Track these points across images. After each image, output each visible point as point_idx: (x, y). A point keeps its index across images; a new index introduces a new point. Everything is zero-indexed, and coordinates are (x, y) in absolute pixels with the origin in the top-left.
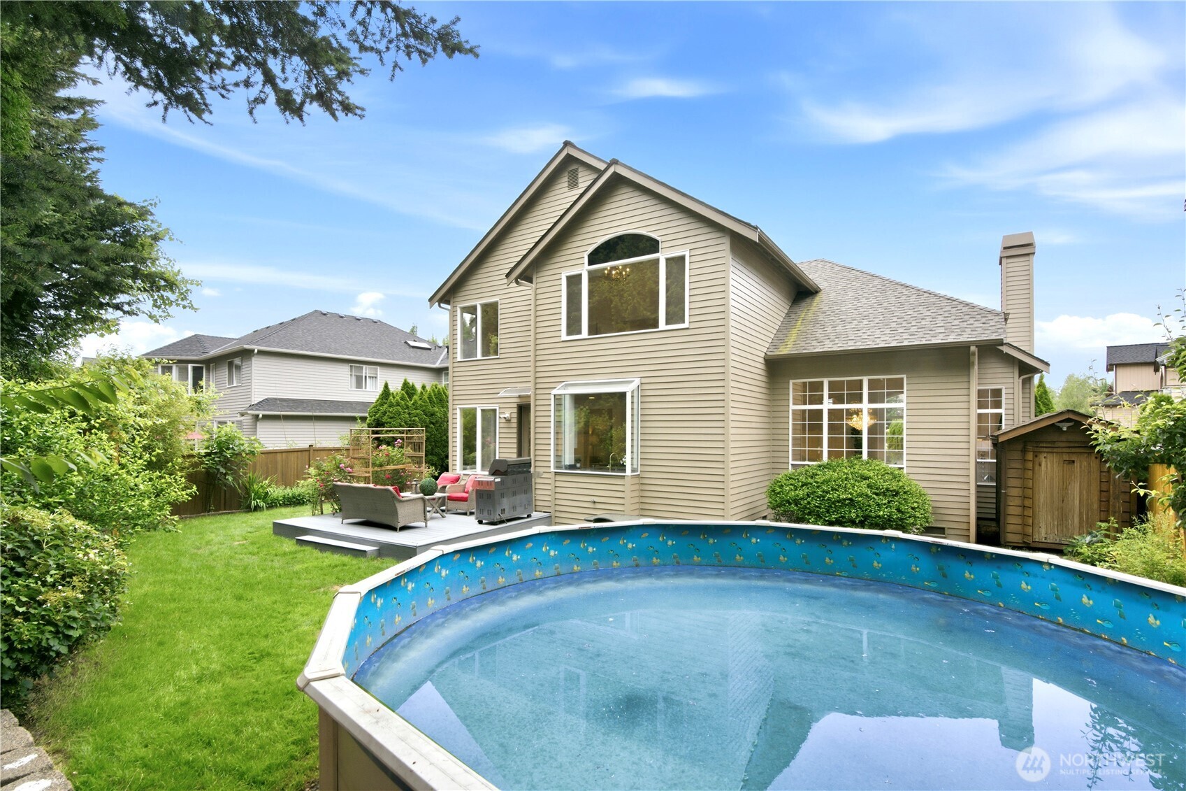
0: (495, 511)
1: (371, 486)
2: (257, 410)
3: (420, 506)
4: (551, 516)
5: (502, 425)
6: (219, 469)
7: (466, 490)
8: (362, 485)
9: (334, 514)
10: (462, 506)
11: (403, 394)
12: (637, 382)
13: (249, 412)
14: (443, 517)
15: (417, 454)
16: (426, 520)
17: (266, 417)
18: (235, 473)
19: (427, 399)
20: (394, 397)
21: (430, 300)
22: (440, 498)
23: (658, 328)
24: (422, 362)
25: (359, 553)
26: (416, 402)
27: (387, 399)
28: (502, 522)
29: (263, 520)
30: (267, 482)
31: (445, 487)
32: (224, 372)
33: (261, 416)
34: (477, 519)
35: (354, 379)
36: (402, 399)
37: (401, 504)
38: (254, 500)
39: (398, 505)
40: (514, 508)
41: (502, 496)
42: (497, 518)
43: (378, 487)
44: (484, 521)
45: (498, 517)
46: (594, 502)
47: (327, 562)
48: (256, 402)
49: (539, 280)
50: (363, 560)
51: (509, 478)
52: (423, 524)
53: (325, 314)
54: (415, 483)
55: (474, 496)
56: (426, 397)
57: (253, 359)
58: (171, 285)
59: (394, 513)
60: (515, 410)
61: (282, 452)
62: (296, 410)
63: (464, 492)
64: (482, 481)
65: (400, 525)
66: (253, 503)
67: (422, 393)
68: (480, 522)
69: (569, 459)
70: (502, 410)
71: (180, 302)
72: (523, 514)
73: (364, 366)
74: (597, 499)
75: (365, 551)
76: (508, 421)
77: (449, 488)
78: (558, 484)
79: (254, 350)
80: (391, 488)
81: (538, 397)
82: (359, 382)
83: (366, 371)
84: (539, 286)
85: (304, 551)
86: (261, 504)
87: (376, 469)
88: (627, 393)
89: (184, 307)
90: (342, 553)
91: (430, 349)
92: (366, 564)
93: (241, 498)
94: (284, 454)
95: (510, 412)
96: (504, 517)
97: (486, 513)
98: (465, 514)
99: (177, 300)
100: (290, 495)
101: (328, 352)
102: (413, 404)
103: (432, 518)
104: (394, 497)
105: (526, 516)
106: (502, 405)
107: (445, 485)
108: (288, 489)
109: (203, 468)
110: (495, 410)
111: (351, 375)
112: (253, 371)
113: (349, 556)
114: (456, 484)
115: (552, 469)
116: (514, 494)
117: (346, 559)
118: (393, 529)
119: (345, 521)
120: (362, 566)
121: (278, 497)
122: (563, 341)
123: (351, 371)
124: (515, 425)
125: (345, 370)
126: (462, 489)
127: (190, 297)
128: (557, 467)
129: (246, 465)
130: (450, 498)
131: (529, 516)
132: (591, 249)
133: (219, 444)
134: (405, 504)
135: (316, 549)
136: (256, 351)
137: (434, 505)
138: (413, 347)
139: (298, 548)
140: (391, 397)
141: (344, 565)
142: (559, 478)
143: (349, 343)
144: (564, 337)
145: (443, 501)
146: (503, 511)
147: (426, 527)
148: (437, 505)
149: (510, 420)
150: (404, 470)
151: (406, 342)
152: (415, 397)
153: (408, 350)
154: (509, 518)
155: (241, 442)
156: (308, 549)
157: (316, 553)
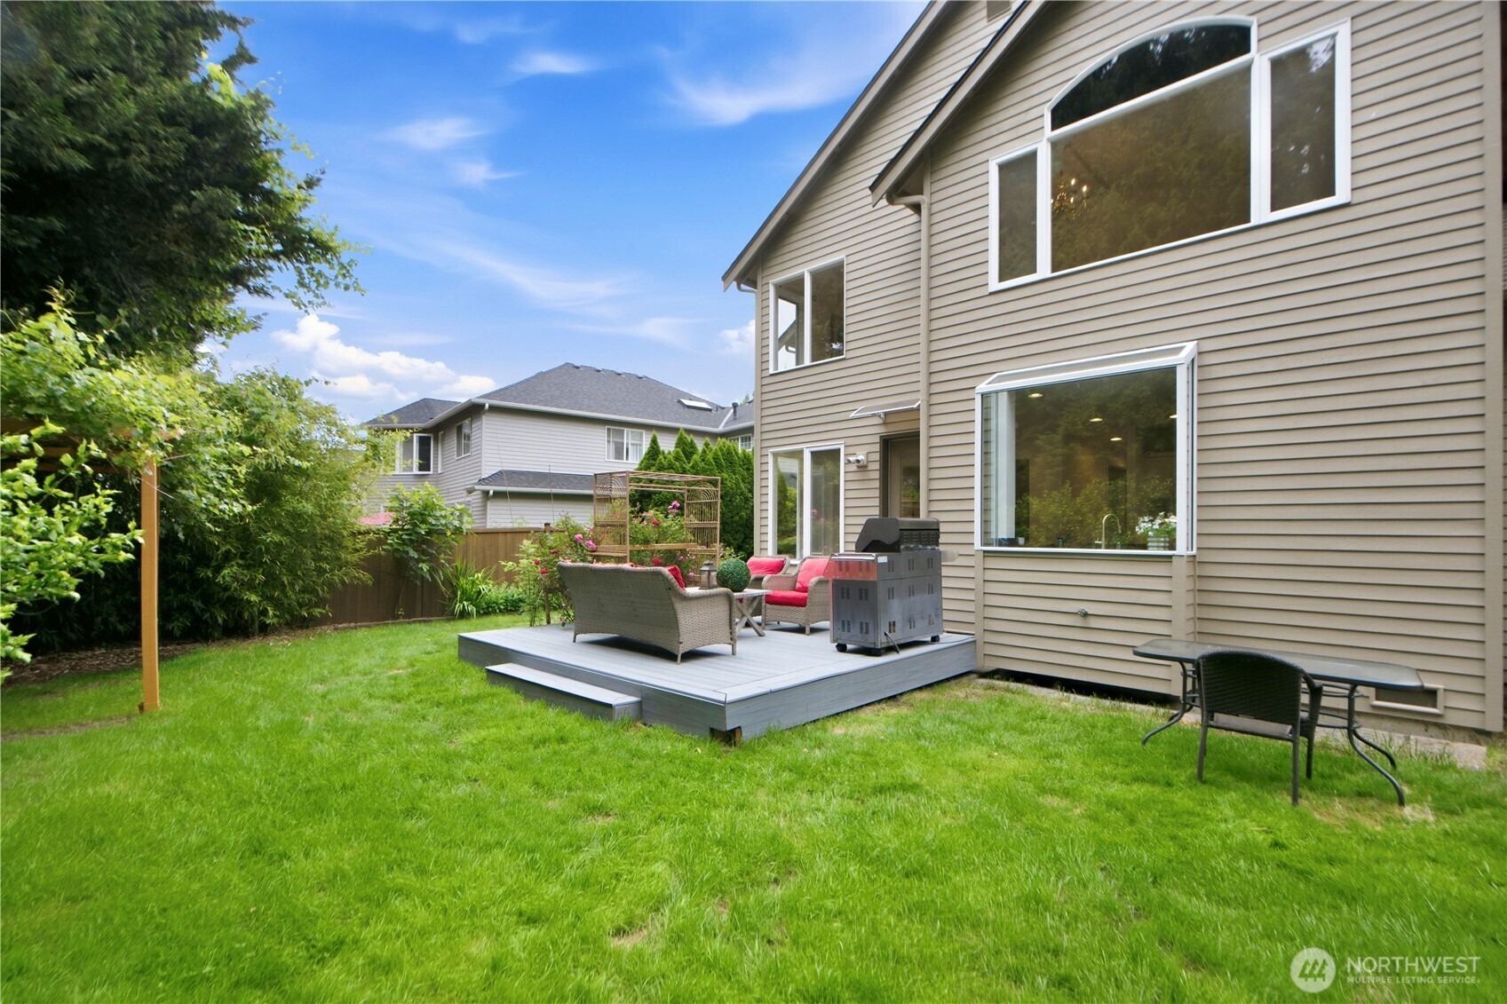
0: (876, 627)
1: (627, 566)
2: (487, 484)
3: (721, 610)
4: (975, 641)
5: (851, 477)
6: (407, 553)
7: (798, 585)
8: (611, 565)
9: (563, 624)
10: (796, 616)
11: (678, 452)
12: (1190, 348)
13: (477, 487)
14: (760, 635)
15: (707, 524)
16: (733, 640)
17: (499, 495)
18: (433, 559)
19: (712, 460)
20: (665, 458)
21: (724, 278)
22: (754, 598)
23: (1249, 221)
24: (700, 425)
25: (600, 709)
26: (696, 463)
27: (655, 460)
28: (890, 649)
29: (448, 633)
30: (480, 575)
31: (762, 579)
32: (452, 441)
33: (491, 493)
34: (834, 641)
35: (612, 446)
36: (677, 458)
37: (684, 604)
38: (461, 602)
39: (679, 606)
40: (911, 622)
41: (891, 593)
42: (881, 641)
43: (639, 568)
44: (849, 647)
45: (884, 639)
46: (1085, 615)
47: (530, 728)
48: (486, 476)
49: (937, 186)
50: (607, 727)
51: (903, 557)
52: (727, 648)
53: (577, 368)
54: (707, 568)
55: (827, 594)
56: (710, 456)
57: (484, 417)
58: (324, 248)
59: (672, 623)
60: (877, 448)
61: (505, 532)
62: (537, 485)
63: (794, 589)
64: (847, 562)
65: (682, 649)
66: (458, 607)
67: (704, 451)
68: (842, 648)
69: (1004, 526)
70: (851, 450)
71: (340, 279)
72: (925, 634)
73: (626, 430)
74: (1090, 608)
75: (609, 706)
76: (862, 467)
77: (769, 580)
78: (990, 575)
79: (484, 406)
80: (665, 570)
81: (935, 410)
82: (619, 453)
83: (628, 437)
84: (937, 197)
85: (493, 695)
86: (471, 608)
87: (637, 547)
88: (1178, 369)
89: (347, 288)
90: (564, 705)
91: (710, 410)
92: (611, 740)
93: (444, 599)
94: (509, 535)
95: (867, 451)
96: (897, 638)
97: (855, 630)
98: (801, 630)
99: (336, 277)
100: (516, 596)
101: (578, 409)
102: (692, 467)
103: (742, 637)
104: (671, 588)
105: (929, 639)
106: (851, 441)
107: (760, 575)
108: (512, 588)
109: (383, 550)
110: (838, 451)
111: (609, 442)
112: (484, 434)
113: (576, 714)
114: (780, 574)
115: (978, 546)
116: (911, 592)
117: (571, 721)
118: (668, 656)
119: (581, 637)
120: (600, 744)
121: (497, 598)
122: (991, 294)
123: (609, 436)
124: (877, 475)
125: (599, 436)
126: (789, 583)
127: (354, 271)
128: (985, 544)
129: (451, 548)
130: (771, 600)
131: (935, 639)
132: (1058, 95)
133: (412, 514)
134: (694, 603)
135: (517, 692)
136: (487, 406)
137: (745, 612)
138: (689, 407)
139: (487, 688)
140: (661, 457)
141: (562, 740)
142: (992, 563)
143: (606, 399)
144: (994, 284)
145: (757, 605)
146: (892, 625)
147: (733, 654)
148: (750, 611)
149: (866, 467)
150: (683, 552)
151: (679, 402)
152: (695, 456)
153: (682, 410)
154: (902, 642)
155: (443, 513)
156: (504, 691)
157: (518, 703)
